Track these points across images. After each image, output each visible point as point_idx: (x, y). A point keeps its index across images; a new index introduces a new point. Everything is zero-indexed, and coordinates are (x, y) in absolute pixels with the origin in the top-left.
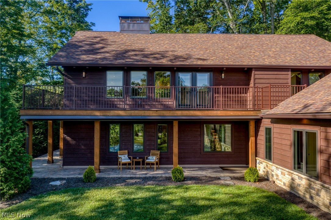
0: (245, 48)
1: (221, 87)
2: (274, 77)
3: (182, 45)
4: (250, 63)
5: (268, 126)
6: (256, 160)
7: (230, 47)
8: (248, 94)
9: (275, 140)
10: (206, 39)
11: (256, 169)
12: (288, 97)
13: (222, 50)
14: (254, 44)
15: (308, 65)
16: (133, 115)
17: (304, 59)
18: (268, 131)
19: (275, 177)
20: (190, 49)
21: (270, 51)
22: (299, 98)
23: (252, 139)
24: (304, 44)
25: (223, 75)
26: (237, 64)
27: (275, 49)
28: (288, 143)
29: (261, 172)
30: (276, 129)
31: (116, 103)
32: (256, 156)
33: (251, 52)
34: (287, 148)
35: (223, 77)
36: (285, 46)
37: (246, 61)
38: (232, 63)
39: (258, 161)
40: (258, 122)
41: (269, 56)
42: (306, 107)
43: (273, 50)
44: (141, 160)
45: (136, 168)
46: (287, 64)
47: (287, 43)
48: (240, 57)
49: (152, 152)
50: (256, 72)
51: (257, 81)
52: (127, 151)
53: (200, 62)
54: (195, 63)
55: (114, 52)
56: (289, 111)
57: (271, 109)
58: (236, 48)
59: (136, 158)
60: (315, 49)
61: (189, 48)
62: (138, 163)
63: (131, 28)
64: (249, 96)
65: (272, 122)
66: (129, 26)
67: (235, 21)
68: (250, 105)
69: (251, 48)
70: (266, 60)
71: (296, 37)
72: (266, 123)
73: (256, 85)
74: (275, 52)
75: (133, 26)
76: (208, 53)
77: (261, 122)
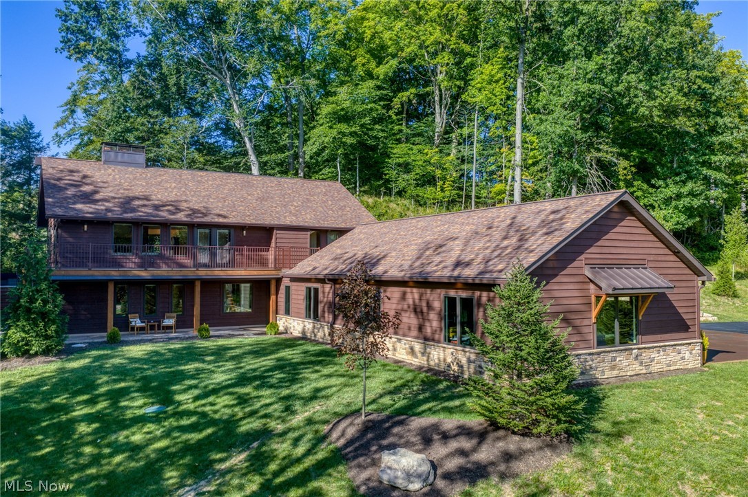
0: (266, 201)
1: (245, 247)
2: (294, 236)
3: (195, 192)
4: (272, 222)
5: (287, 285)
6: (276, 317)
7: (249, 197)
8: (270, 252)
9: (293, 297)
10: (221, 183)
11: (276, 323)
12: (306, 256)
13: (241, 201)
14: (275, 194)
15: (326, 226)
16: (155, 274)
17: (323, 218)
18: (288, 288)
19: (292, 328)
20: (206, 198)
21: (292, 205)
22: (312, 261)
23: (273, 298)
24: (326, 197)
25: (245, 232)
26: (259, 222)
27: (297, 203)
28: (302, 297)
29: (281, 329)
30: (294, 287)
31: (119, 260)
32: (277, 314)
33: (272, 207)
34: (301, 302)
35: (245, 234)
36: (307, 199)
37: (268, 220)
38: (254, 221)
39: (278, 318)
40: (279, 281)
41: (291, 212)
42: (314, 269)
43: (295, 204)
44: (156, 324)
45: (150, 333)
46: (306, 224)
47: (310, 194)
48: (262, 214)
49: (167, 315)
50: (278, 232)
51: (278, 240)
52: (137, 315)
53: (221, 220)
54: (216, 220)
55: (117, 200)
56: (302, 272)
57: (291, 268)
58: (257, 200)
59: (150, 322)
60: (336, 205)
61: (204, 197)
62: (152, 328)
63: (119, 159)
64: (271, 255)
65: (290, 281)
66: (116, 156)
67: (245, 118)
68: (271, 265)
69: (272, 200)
70: (287, 219)
71: (321, 184)
72: (286, 282)
73: (278, 244)
74: (297, 207)
75: (122, 157)
76: (227, 206)
77: (281, 281)
